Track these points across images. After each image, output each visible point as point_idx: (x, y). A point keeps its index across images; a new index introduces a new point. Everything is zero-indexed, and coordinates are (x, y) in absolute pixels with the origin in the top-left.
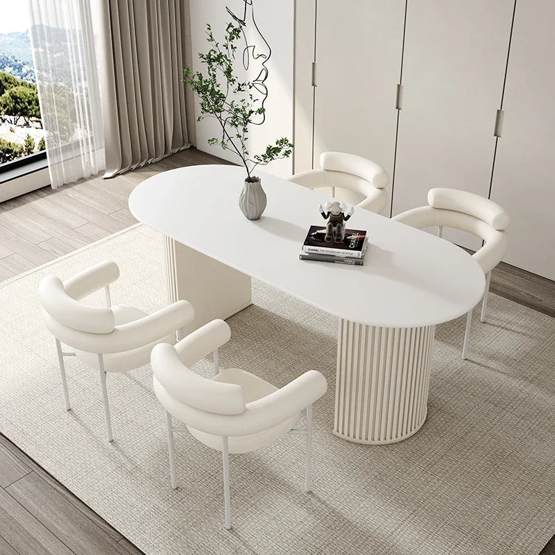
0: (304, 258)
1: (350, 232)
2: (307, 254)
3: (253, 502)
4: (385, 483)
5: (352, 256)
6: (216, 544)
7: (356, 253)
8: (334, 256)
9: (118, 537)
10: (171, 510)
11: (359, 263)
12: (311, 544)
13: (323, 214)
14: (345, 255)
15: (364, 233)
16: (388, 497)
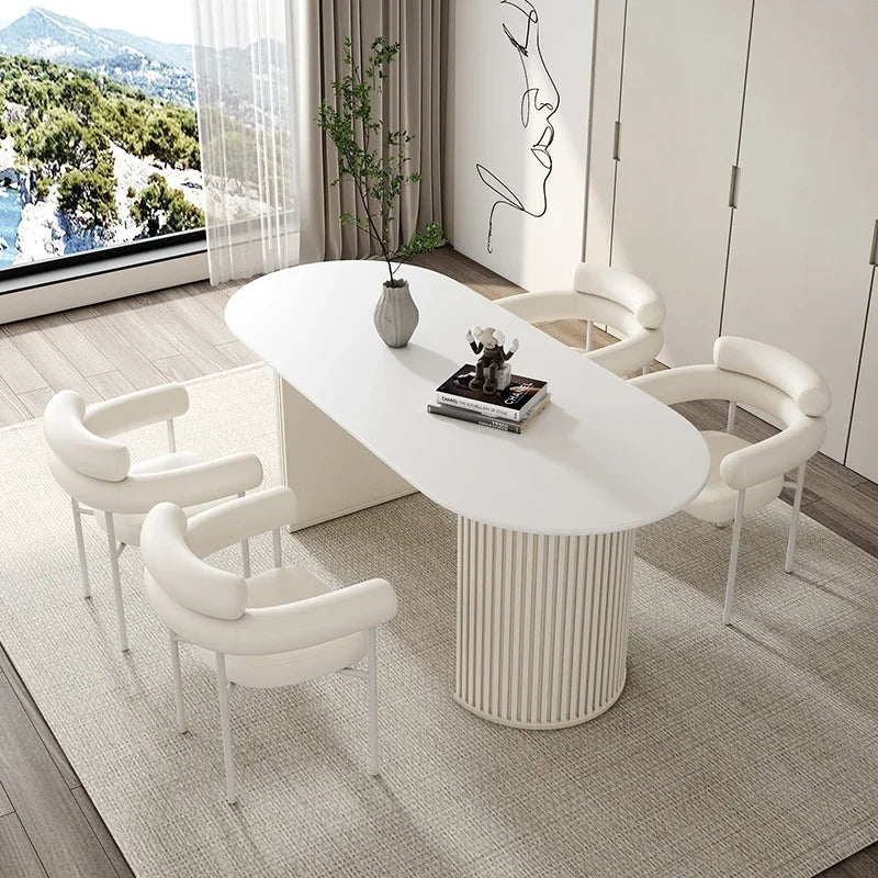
0: (434, 411)
1: (517, 381)
2: (439, 406)
3: (285, 774)
4: (501, 786)
5: (504, 416)
6: (204, 820)
7: (511, 413)
8: (480, 413)
9: (73, 784)
10: (164, 760)
11: (514, 428)
12: (341, 850)
13: (473, 345)
14: (495, 414)
15: (541, 384)
16: (494, 807)
